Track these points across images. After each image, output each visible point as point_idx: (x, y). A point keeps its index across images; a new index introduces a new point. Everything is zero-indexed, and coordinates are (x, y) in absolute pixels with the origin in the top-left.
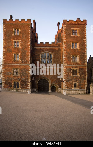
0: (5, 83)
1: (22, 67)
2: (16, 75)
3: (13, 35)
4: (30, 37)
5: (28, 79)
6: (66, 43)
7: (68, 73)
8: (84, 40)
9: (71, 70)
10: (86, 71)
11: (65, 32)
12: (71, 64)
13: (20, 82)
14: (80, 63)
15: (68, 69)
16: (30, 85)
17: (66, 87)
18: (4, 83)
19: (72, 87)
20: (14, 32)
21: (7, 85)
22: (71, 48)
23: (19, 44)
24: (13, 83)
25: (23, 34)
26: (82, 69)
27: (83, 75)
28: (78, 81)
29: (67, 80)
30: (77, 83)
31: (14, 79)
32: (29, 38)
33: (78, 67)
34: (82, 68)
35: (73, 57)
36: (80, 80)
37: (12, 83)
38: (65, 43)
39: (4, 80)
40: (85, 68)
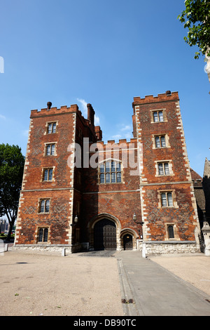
0: (21, 231)
1: (56, 195)
2: (44, 213)
3: (45, 134)
4: (74, 135)
5: (67, 221)
6: (143, 139)
7: (150, 201)
8: (178, 128)
9: (157, 193)
10: (192, 193)
11: (139, 118)
12: (157, 182)
13: (51, 229)
14: (176, 176)
15: (150, 192)
16: (70, 235)
17: (150, 237)
18: (18, 232)
19: (163, 235)
20: (48, 128)
21: (24, 237)
22: (154, 148)
23: (54, 149)
24: (36, 231)
25: (63, 130)
26: (182, 191)
27: (186, 205)
28: (175, 220)
29: (151, 218)
30: (175, 226)
31: (39, 221)
32: (72, 137)
33: (173, 186)
34: (181, 187)
35: (160, 164)
36: (180, 216)
37: (34, 232)
38: (140, 139)
39: (19, 225)
40: (189, 188)
